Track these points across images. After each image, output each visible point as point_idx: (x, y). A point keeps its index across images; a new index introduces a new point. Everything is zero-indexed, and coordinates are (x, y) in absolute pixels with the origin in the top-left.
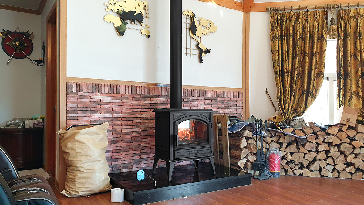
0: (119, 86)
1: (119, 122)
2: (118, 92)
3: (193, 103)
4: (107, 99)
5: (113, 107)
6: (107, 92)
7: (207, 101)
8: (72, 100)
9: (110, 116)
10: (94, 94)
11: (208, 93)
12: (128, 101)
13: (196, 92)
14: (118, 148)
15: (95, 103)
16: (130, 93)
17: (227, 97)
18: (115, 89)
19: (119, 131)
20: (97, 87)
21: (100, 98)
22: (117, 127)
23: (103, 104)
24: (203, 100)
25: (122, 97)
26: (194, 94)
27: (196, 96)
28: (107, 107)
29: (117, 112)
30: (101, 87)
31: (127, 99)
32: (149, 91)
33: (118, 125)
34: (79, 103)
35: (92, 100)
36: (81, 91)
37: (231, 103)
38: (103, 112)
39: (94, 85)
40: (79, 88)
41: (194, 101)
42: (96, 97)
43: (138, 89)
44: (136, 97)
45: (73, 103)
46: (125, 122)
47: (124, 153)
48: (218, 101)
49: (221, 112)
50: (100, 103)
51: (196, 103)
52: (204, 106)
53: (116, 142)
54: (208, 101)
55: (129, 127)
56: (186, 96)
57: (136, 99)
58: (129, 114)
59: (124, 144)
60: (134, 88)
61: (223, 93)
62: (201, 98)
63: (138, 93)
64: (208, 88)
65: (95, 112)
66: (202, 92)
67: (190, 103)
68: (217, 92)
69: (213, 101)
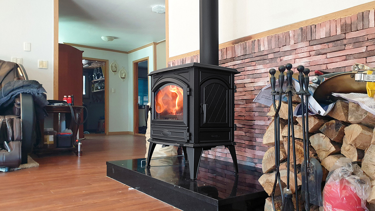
3: (285, 58)
7: (315, 48)
11: (317, 29)
13: (291, 35)
24: (306, 49)
26: (288, 40)
27: (292, 42)
39: (182, 60)
41: (287, 53)
48: (345, 42)
52: (309, 59)
54: (319, 47)
56: (273, 47)
61: (363, 17)
62: (300, 45)
66: (304, 32)
67: (278, 60)
68: (343, 21)
69: (331, 45)
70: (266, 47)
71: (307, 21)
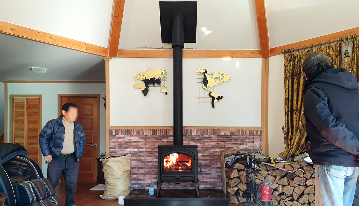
0: (143, 130)
1: (143, 154)
2: (143, 134)
3: (206, 140)
4: (135, 139)
5: (139, 144)
6: (135, 134)
7: (219, 138)
8: (113, 140)
9: (137, 150)
10: (127, 136)
11: (221, 132)
12: (150, 140)
13: (209, 131)
14: (143, 172)
15: (127, 142)
16: (152, 134)
17: (243, 134)
18: (141, 132)
19: (143, 160)
20: (128, 132)
21: (130, 138)
22: (142, 158)
23: (133, 142)
24: (215, 138)
25: (145, 137)
26: (207, 133)
27: (209, 134)
28: (135, 144)
29: (142, 148)
30: (131, 131)
31: (150, 138)
32: (166, 132)
33: (143, 156)
34: (117, 142)
35: (125, 140)
36: (118, 134)
37: (247, 140)
38: (132, 148)
39: (127, 130)
40: (117, 133)
42: (128, 138)
43: (158, 131)
44: (156, 137)
45: (113, 142)
46: (148, 154)
47: (147, 176)
48: (232, 139)
49: (234, 148)
50: (130, 142)
51: (208, 140)
52: (217, 143)
53: (142, 168)
54: (221, 138)
55: (150, 158)
56: (199, 134)
57: (156, 139)
58: (150, 149)
59: (147, 170)
60: (155, 131)
61: (238, 131)
62: (213, 136)
63: (158, 134)
64: (221, 128)
65: (127, 148)
66: (215, 131)
67: (202, 141)
68: (231, 131)
69: (226, 139)
70: (195, 134)
71: (215, 127)
